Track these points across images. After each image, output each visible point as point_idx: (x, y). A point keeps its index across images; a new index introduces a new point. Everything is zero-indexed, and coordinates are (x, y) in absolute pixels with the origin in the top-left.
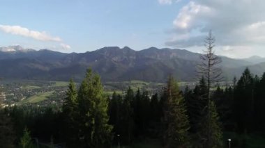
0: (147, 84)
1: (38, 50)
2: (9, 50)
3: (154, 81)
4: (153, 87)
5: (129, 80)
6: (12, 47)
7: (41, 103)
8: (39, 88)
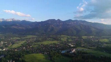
0: (69, 37)
3: (72, 36)
4: (72, 39)
5: (60, 35)
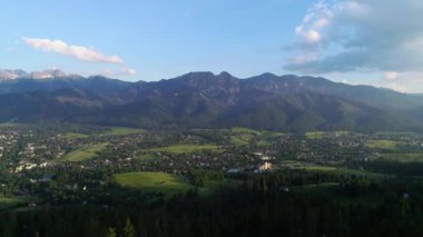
0: (258, 133)
1: (86, 76)
2: (44, 77)
3: (271, 130)
4: (269, 140)
5: (228, 128)
6: (48, 72)
7: (88, 162)
8: (86, 136)
